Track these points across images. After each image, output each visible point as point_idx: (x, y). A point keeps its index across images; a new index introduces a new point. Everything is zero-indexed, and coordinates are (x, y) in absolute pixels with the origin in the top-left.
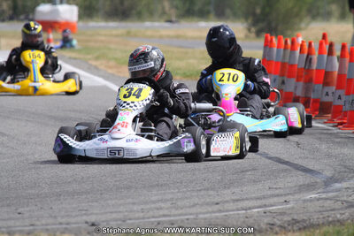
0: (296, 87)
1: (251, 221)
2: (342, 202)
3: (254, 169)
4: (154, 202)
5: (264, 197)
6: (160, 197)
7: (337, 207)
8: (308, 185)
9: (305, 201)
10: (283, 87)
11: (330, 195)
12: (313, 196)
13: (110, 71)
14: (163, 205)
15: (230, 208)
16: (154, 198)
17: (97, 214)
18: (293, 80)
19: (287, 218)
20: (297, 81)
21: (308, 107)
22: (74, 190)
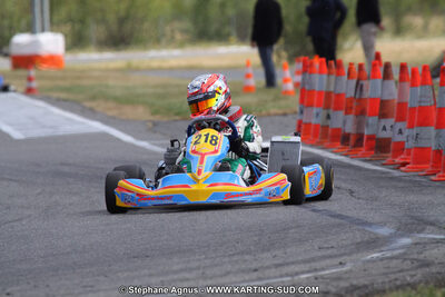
0: (345, 122)
2: (412, 260)
3: (298, 226)
4: (175, 272)
5: (313, 260)
6: (180, 267)
7: (406, 267)
8: (368, 243)
9: (364, 262)
10: (329, 122)
11: (396, 253)
12: (375, 255)
13: (110, 113)
14: (187, 275)
15: (272, 275)
16: (175, 268)
17: (106, 290)
18: (341, 114)
19: (344, 284)
20: (346, 113)
21: (362, 146)
22: (75, 263)
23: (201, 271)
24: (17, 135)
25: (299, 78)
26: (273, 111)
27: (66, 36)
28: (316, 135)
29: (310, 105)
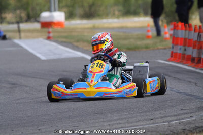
0: (193, 52)
1: (172, 128)
3: (172, 100)
4: (115, 120)
5: (178, 115)
6: (119, 117)
10: (185, 52)
13: (85, 48)
14: (120, 122)
15: (159, 122)
16: (115, 118)
18: (191, 48)
19: (192, 126)
20: (194, 48)
21: (200, 63)
22: (69, 116)
23: (127, 120)
24: (43, 58)
25: (172, 32)
26: (160, 47)
27: (66, 13)
28: (179, 58)
29: (177, 44)
